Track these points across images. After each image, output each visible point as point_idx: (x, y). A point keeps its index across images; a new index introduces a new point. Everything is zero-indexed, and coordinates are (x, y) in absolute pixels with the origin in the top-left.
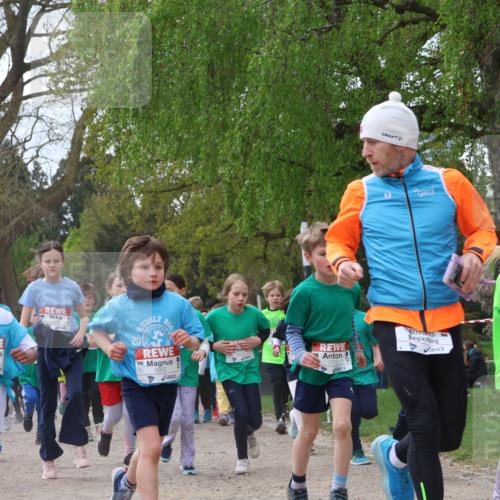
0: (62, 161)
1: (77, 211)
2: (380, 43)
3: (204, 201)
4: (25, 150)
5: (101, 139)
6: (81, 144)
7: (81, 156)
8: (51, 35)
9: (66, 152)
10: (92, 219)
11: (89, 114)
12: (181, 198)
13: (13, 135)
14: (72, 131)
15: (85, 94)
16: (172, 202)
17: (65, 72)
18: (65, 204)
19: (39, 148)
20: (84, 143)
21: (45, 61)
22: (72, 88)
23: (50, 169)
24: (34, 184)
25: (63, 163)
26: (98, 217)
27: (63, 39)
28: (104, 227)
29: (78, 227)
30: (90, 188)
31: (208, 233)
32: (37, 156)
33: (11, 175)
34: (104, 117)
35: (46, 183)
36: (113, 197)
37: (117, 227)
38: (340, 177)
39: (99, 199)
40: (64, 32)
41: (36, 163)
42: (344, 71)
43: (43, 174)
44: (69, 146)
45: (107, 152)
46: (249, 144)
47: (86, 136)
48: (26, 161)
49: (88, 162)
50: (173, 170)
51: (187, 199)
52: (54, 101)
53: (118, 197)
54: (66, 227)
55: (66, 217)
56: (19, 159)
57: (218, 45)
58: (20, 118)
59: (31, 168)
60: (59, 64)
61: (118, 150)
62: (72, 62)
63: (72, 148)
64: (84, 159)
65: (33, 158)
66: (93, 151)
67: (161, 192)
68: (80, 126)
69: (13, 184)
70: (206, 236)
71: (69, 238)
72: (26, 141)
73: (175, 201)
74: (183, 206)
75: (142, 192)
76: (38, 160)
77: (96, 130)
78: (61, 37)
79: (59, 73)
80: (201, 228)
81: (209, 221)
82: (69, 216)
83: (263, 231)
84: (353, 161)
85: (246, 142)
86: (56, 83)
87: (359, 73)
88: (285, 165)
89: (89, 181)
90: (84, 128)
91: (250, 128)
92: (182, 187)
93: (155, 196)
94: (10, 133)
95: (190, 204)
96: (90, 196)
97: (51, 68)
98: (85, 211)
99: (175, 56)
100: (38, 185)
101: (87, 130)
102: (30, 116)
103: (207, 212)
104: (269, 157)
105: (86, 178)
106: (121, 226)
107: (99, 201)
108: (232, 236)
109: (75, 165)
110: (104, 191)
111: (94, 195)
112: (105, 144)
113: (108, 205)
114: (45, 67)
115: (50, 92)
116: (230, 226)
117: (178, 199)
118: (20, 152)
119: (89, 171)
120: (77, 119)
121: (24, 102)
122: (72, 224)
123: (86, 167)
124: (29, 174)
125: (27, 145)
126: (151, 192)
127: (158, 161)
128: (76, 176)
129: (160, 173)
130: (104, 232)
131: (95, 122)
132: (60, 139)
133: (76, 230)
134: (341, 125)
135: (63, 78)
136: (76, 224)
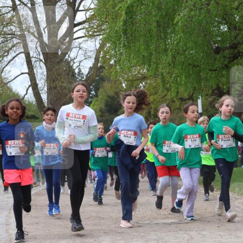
0: (90, 67)
1: (97, 90)
2: (237, 9)
3: (154, 84)
4: (74, 63)
5: (108, 57)
6: (99, 59)
7: (99, 65)
8: (87, 10)
9: (92, 63)
10: (103, 93)
11: (102, 46)
12: (143, 83)
13: (69, 56)
14: (95, 54)
15: (101, 37)
16: (139, 85)
17: (92, 27)
18: (91, 87)
19: (80, 62)
20: (100, 59)
21: (84, 22)
22: (95, 34)
23: (85, 71)
24: (78, 78)
25: (91, 68)
26: (106, 92)
27: (92, 12)
28: (109, 96)
29: (97, 97)
30: (102, 79)
31: (156, 99)
32: (79, 65)
33: (68, 74)
34: (109, 47)
35: (83, 78)
36: (113, 83)
37: (114, 97)
38: (216, 72)
39: (106, 84)
40: (92, 9)
41: (79, 69)
42: (219, 23)
43: (82, 74)
44: (94, 61)
45: (111, 63)
46: (175, 58)
47: (101, 56)
48: (74, 68)
49: (102, 67)
50: (140, 70)
51: (146, 83)
52: (87, 40)
53: (115, 83)
54: (92, 98)
55: (92, 93)
56: (72, 67)
57: (162, 13)
58: (72, 49)
59: (77, 71)
60: (89, 23)
61: (115, 62)
62: (96, 22)
63: (95, 61)
64: (100, 66)
65: (77, 67)
66: (104, 62)
67: (134, 80)
68: (98, 52)
69: (69, 78)
70: (154, 100)
71: (93, 102)
72: (74, 59)
73: (141, 85)
74: (144, 87)
75: (126, 81)
76: (80, 67)
77: (106, 53)
78: (91, 11)
79: (90, 27)
80: (152, 97)
81: (156, 93)
82: (93, 92)
83: (180, 97)
84: (222, 64)
85: (174, 57)
86: (88, 32)
87: (226, 23)
88: (190, 66)
89: (102, 76)
90: (100, 52)
91: (176, 50)
92: (144, 78)
93: (131, 83)
94: (67, 55)
95: (147, 85)
96: (102, 83)
97: (86, 25)
98: (100, 90)
99: (142, 18)
100: (80, 78)
101: (102, 53)
102: (77, 47)
103: (155, 89)
104: (184, 63)
105: (101, 74)
106: (116, 96)
107: (107, 85)
108: (166, 100)
109: (96, 69)
110: (109, 80)
111: (104, 82)
112: (110, 59)
113: (111, 87)
114: (84, 25)
115: (86, 36)
116: (165, 95)
117: (142, 84)
118: (72, 64)
119: (102, 72)
120: (97, 48)
121: (74, 41)
122: (94, 96)
123: (101, 70)
124: (76, 74)
125: (75, 61)
126: (130, 80)
127: (133, 66)
128: (97, 74)
129: (134, 72)
130: (108, 99)
131: (105, 49)
132: (90, 57)
133: (96, 98)
134: (218, 48)
135: (92, 29)
136: (96, 96)
